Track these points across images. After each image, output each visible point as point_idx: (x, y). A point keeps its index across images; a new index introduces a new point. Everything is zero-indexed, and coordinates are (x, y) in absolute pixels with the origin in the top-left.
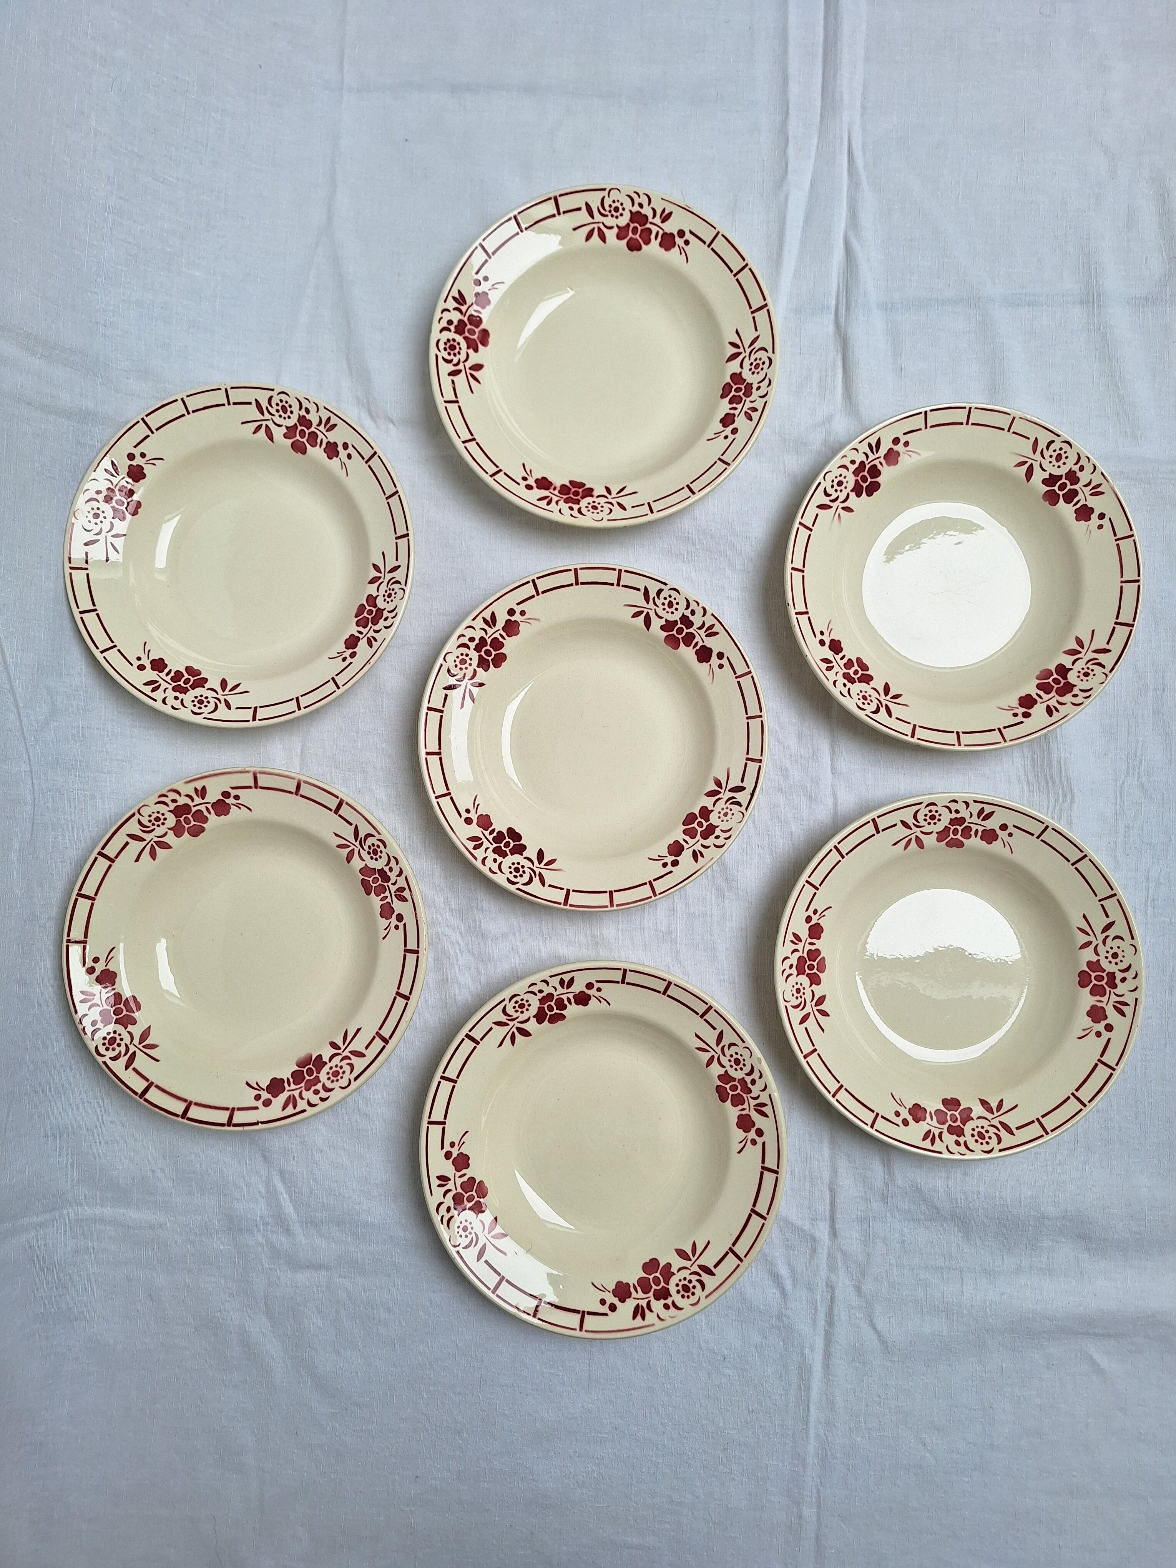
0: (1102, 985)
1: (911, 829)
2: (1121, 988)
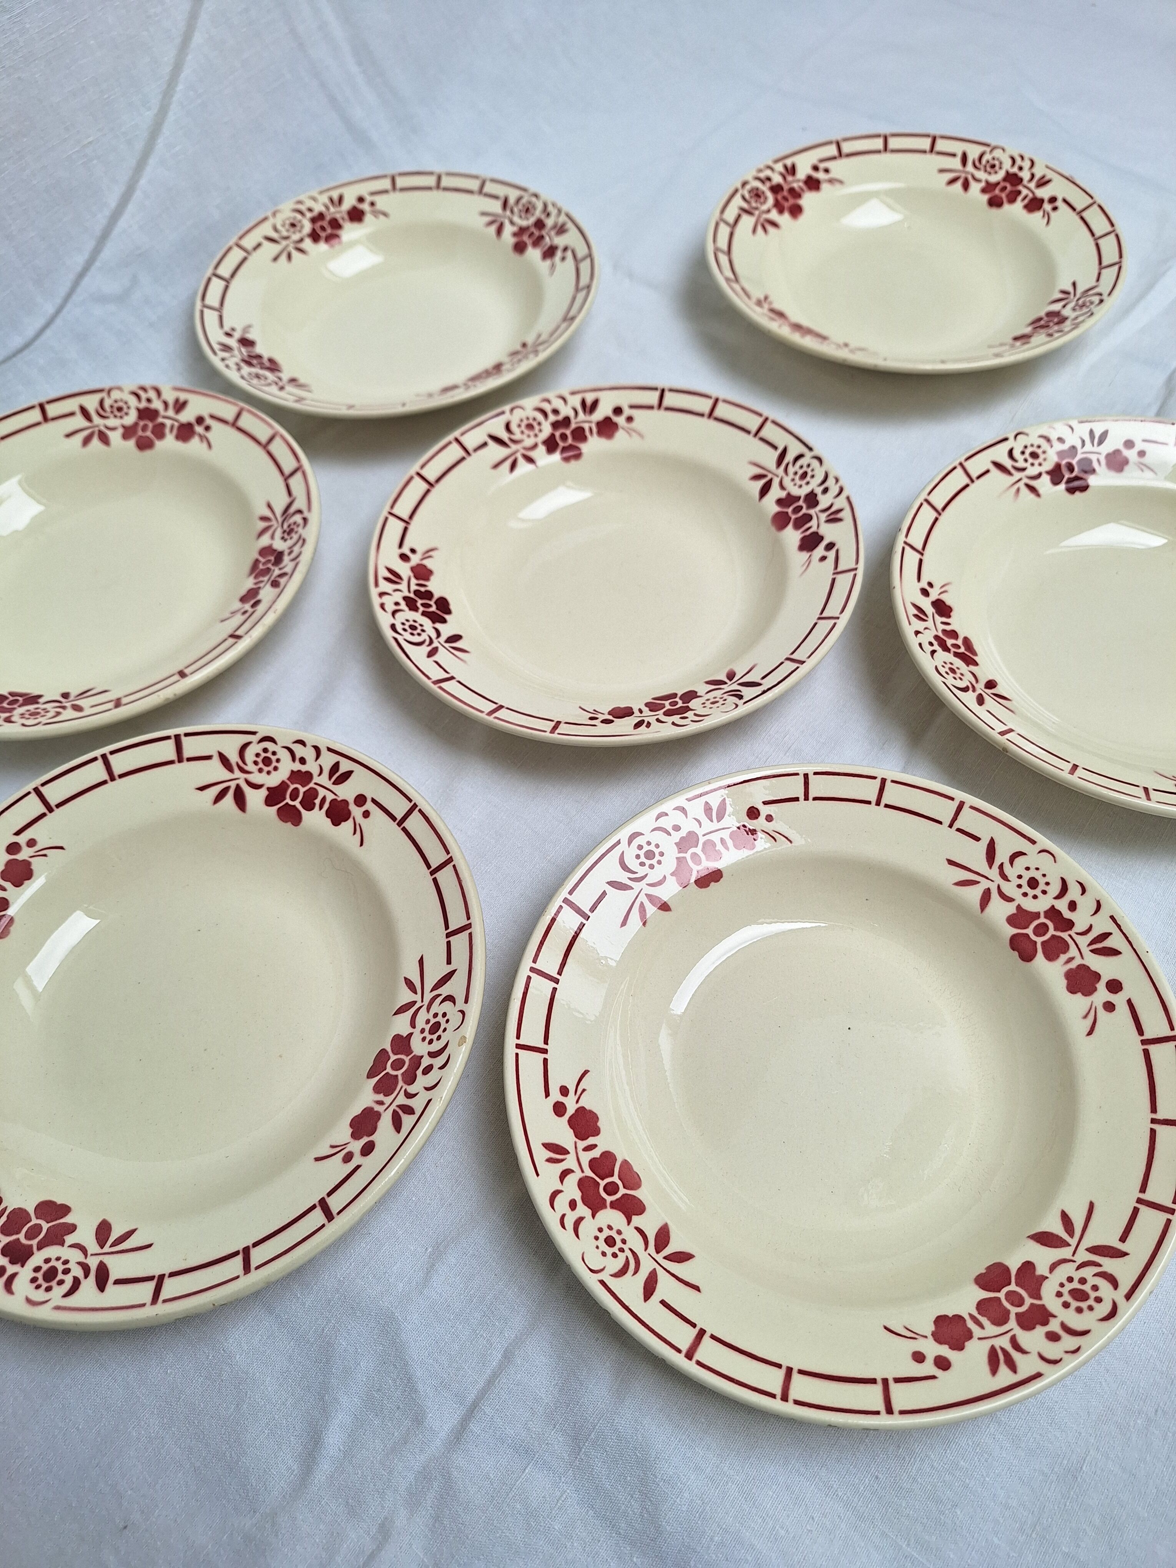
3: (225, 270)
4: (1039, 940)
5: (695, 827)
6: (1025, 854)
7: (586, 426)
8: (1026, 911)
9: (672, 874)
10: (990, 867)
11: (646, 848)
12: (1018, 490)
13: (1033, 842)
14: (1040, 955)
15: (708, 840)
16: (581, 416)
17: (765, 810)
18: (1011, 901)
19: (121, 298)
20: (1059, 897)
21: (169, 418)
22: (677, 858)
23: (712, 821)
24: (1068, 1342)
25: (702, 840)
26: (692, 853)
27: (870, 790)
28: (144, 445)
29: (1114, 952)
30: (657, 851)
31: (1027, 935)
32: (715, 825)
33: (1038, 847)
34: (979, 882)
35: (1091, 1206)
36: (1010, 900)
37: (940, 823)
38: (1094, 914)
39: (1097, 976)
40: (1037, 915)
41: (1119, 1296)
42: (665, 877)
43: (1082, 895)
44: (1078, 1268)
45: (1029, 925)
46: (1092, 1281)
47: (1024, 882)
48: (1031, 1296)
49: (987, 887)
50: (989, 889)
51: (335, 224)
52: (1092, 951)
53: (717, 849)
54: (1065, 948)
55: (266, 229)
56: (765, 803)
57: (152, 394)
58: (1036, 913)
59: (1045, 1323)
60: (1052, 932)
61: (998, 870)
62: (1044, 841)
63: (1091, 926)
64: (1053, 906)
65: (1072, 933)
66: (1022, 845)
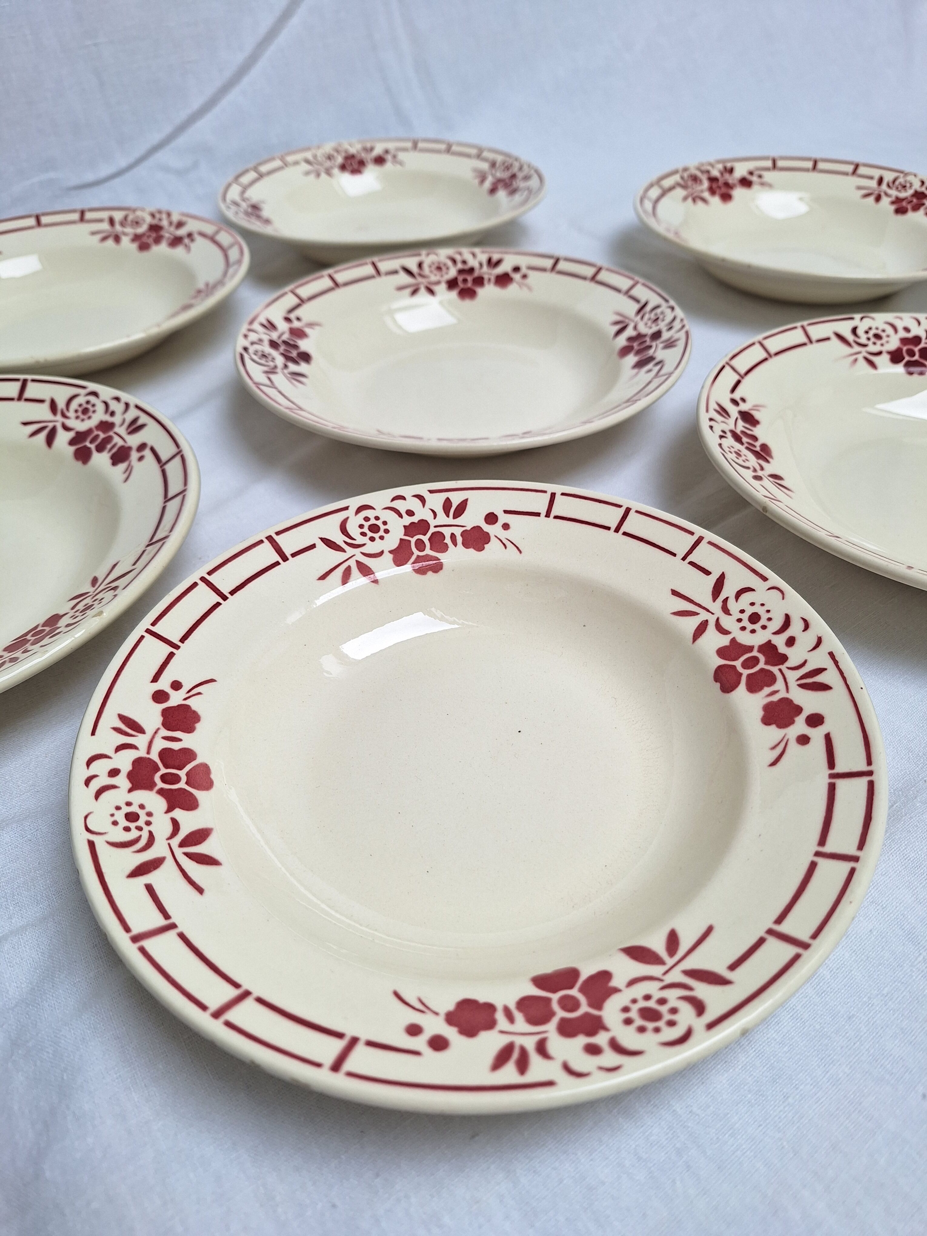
0: (762, 670)
1: (344, 551)
2: (795, 656)
3: (264, 169)
4: (745, 672)
5: (429, 517)
6: (753, 590)
7: (486, 277)
8: (740, 644)
9: (391, 552)
10: (714, 601)
11: (373, 521)
12: (856, 360)
13: (765, 579)
14: (742, 686)
15: (439, 532)
16: (485, 268)
17: (503, 519)
18: (727, 634)
19: (181, 173)
20: (777, 633)
21: (168, 232)
22: (401, 539)
23: (448, 516)
24: (610, 1058)
25: (432, 530)
26: (418, 539)
27: (612, 517)
28: (144, 247)
29: (825, 687)
30: (382, 527)
31: (734, 667)
32: (450, 521)
33: (768, 584)
34: (698, 614)
35: (709, 930)
36: (724, 632)
37: (674, 555)
38: (811, 650)
39: (799, 710)
40: (750, 649)
41: (699, 1024)
42: (382, 552)
43: (803, 631)
44: (663, 988)
45: (739, 658)
46: (673, 1002)
47: (745, 617)
48: (591, 1005)
49: (705, 619)
50: (707, 621)
51: (362, 163)
52: (800, 686)
53: (445, 541)
54: (772, 680)
55: (309, 155)
56: (506, 512)
57: (164, 216)
58: (750, 647)
59: (591, 1033)
60: (762, 665)
61: (721, 604)
62: (775, 579)
63: (805, 662)
64: (770, 641)
65: (783, 667)
66: (752, 581)
